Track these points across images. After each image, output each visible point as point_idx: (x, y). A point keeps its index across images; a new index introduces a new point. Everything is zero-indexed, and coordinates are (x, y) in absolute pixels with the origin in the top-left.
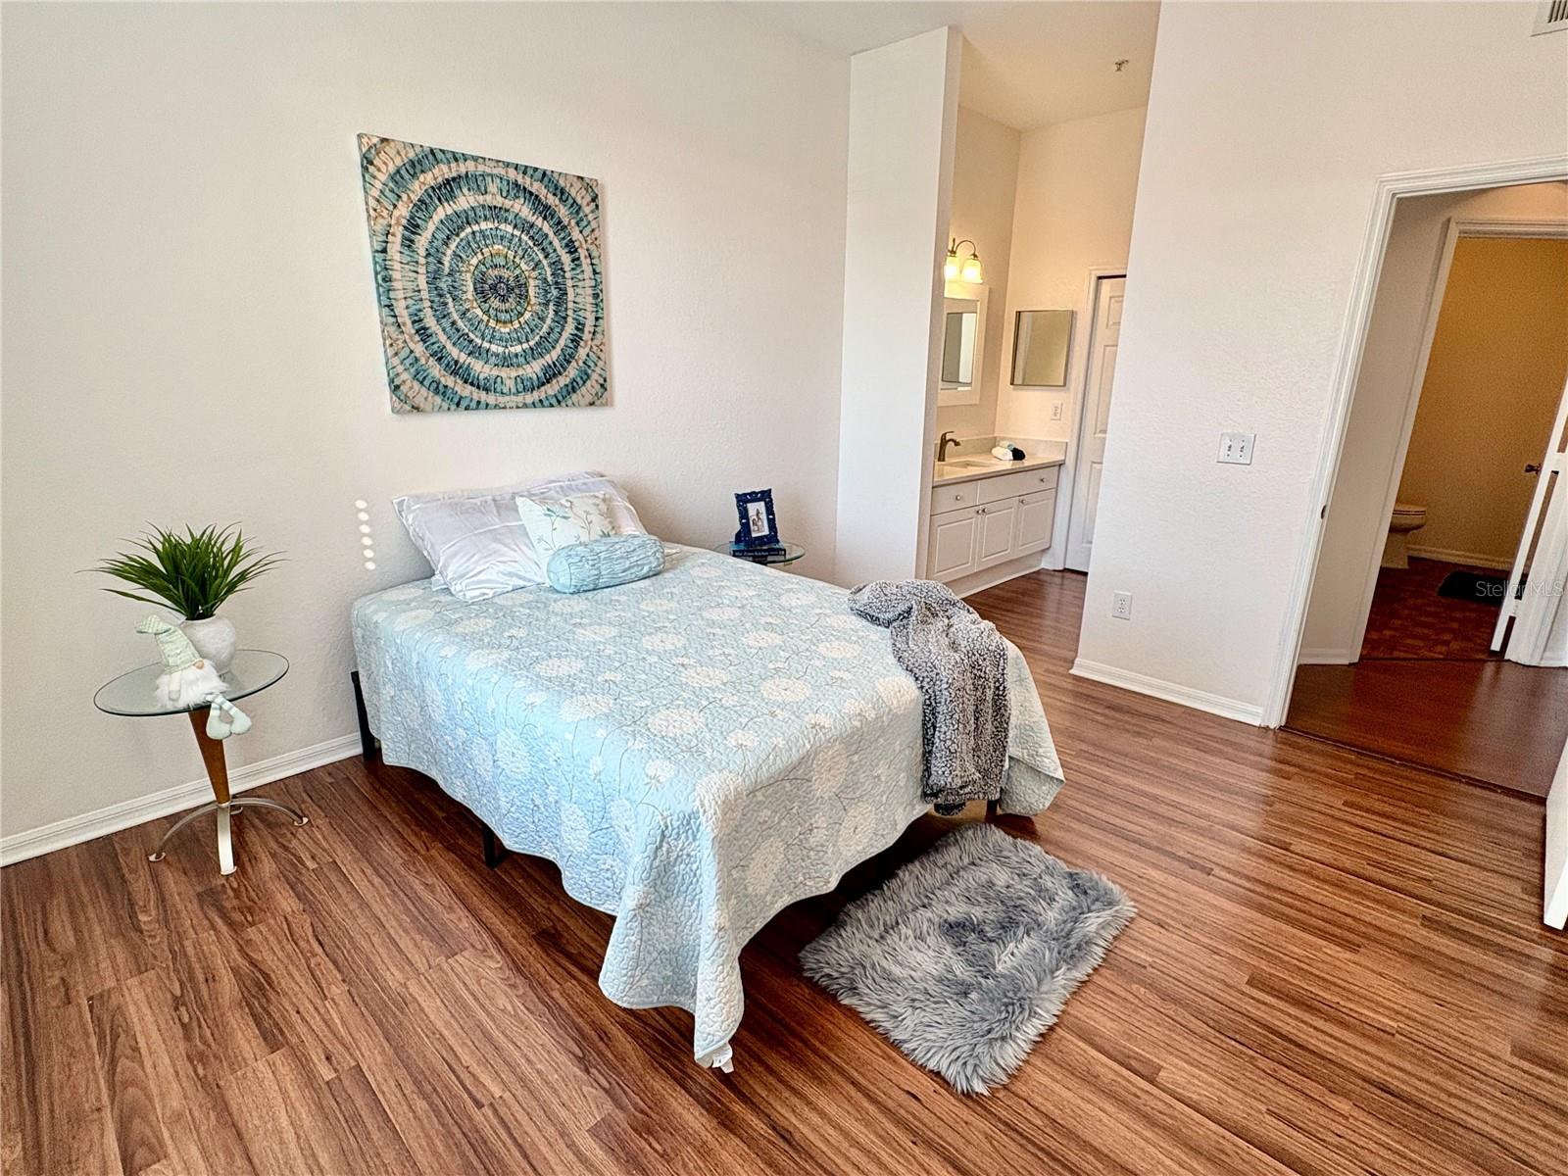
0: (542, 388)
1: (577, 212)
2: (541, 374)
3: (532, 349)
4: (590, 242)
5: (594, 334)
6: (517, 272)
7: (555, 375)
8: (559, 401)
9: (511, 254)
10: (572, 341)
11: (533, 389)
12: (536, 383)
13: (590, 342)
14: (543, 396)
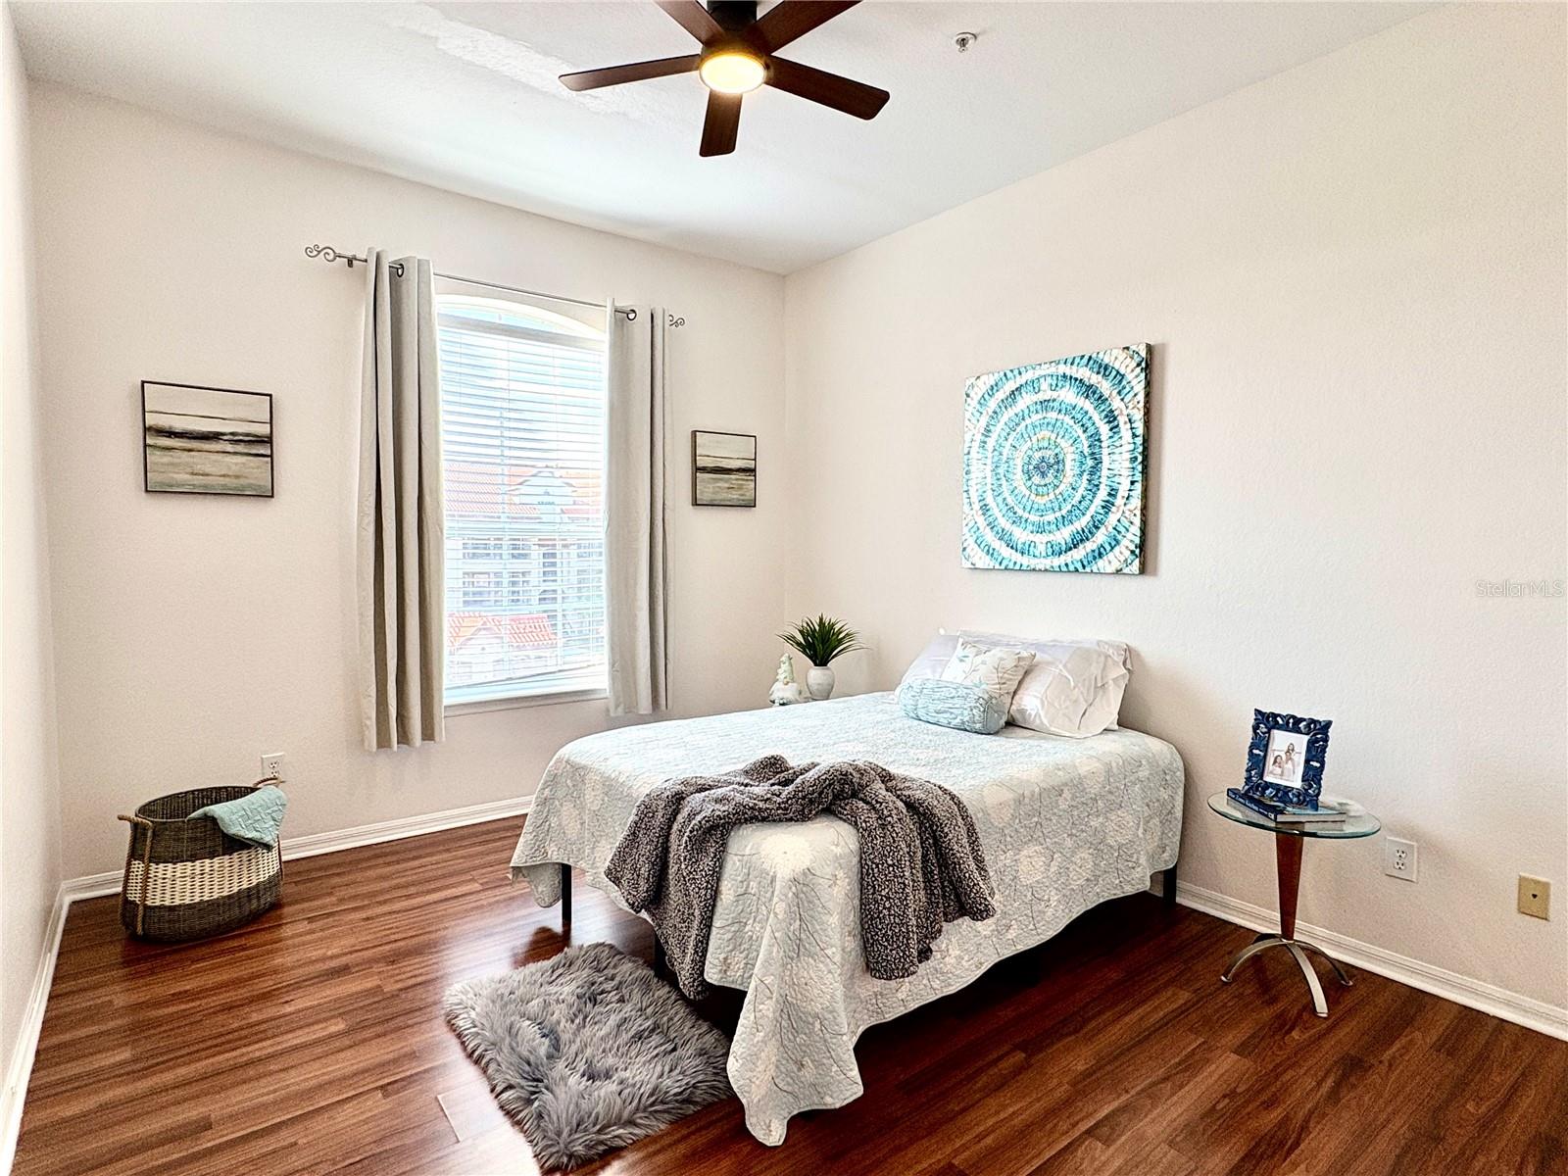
0: (1069, 553)
1: (1120, 382)
2: (1069, 540)
3: (1063, 517)
4: (1131, 405)
5: (1127, 499)
6: (1057, 451)
7: (1082, 540)
8: (1082, 568)
9: (1053, 436)
10: (1103, 507)
11: (1060, 553)
12: (1064, 549)
13: (1122, 508)
14: (1069, 562)
